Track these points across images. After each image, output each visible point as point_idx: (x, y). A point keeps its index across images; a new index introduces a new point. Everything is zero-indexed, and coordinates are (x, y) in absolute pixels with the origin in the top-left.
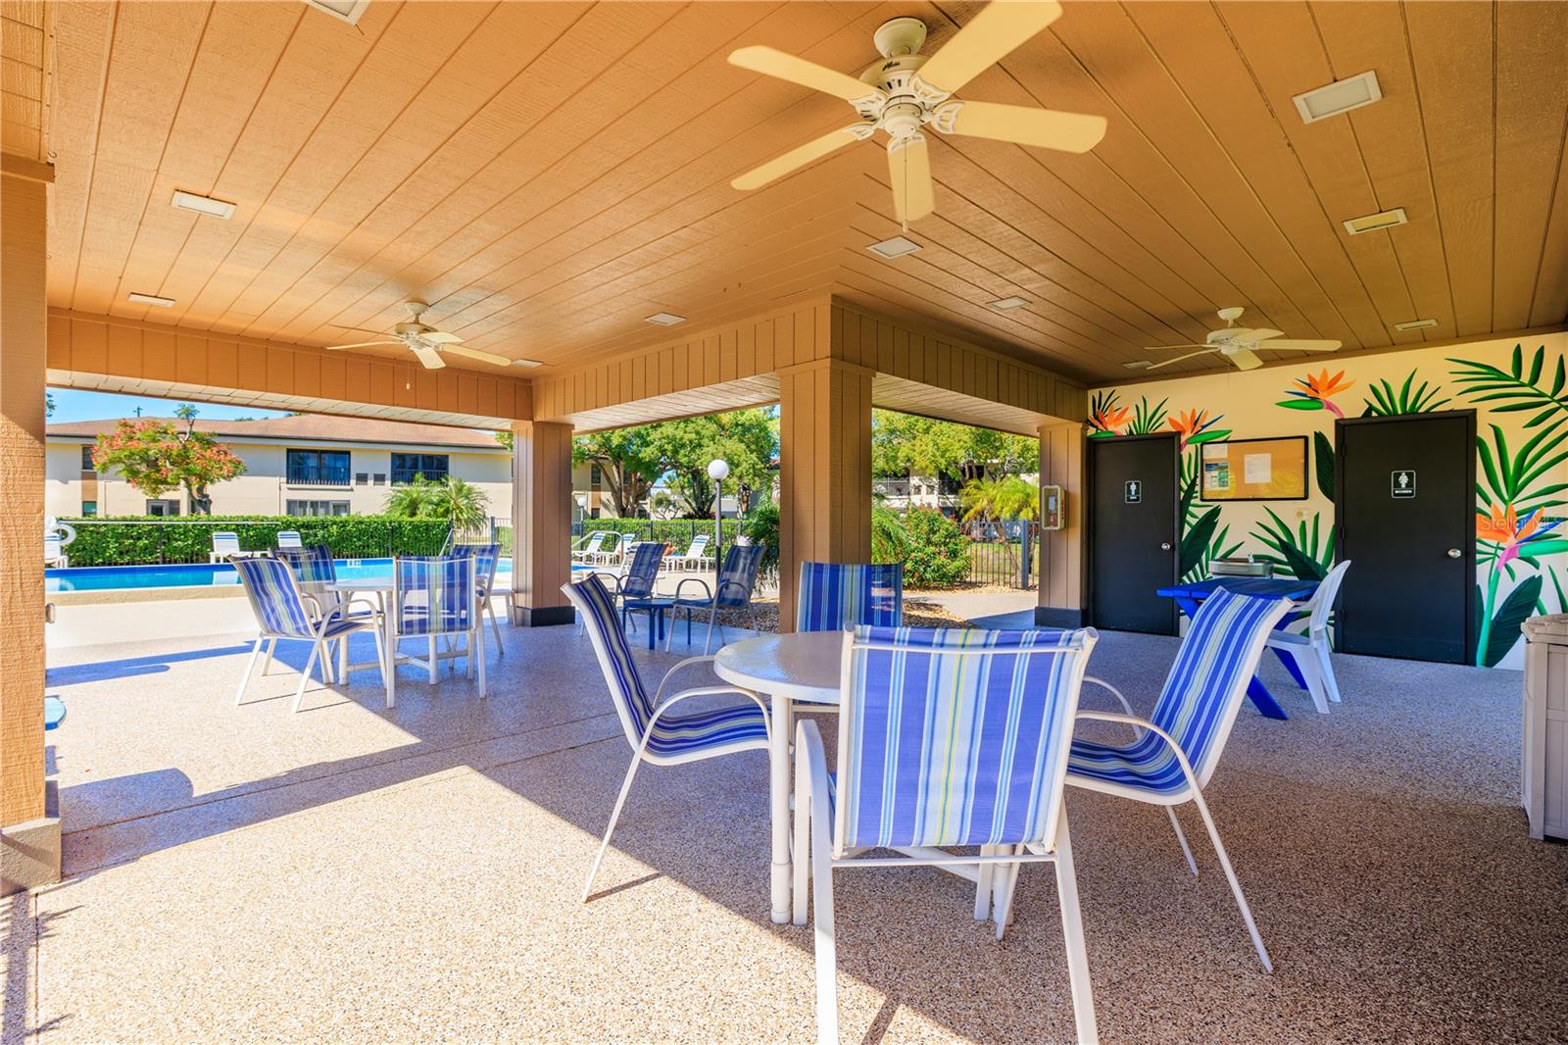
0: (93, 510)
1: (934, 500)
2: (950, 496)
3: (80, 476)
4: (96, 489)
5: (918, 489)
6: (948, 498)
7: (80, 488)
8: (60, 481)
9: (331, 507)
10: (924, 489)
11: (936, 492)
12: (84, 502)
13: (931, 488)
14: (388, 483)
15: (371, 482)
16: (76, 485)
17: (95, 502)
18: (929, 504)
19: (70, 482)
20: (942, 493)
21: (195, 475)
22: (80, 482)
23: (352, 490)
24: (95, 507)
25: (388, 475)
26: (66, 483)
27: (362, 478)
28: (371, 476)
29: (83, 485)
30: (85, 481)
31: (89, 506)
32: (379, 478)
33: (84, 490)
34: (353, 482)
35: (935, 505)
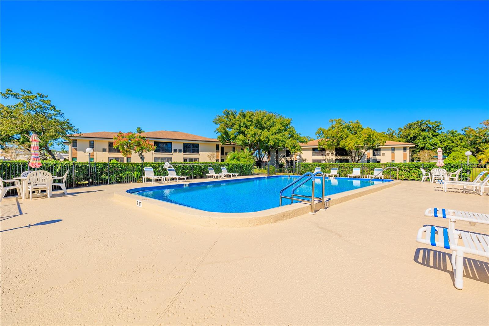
0: (93, 161)
1: (334, 157)
2: (339, 156)
5: (328, 154)
6: (338, 157)
9: (167, 159)
10: (330, 154)
11: (334, 155)
12: (90, 158)
13: (332, 154)
14: (182, 152)
15: (178, 152)
17: (93, 158)
18: (332, 159)
20: (336, 155)
23: (172, 154)
24: (93, 160)
25: (183, 150)
26: (84, 152)
27: (175, 151)
28: (178, 150)
32: (180, 151)
34: (173, 152)
35: (334, 159)
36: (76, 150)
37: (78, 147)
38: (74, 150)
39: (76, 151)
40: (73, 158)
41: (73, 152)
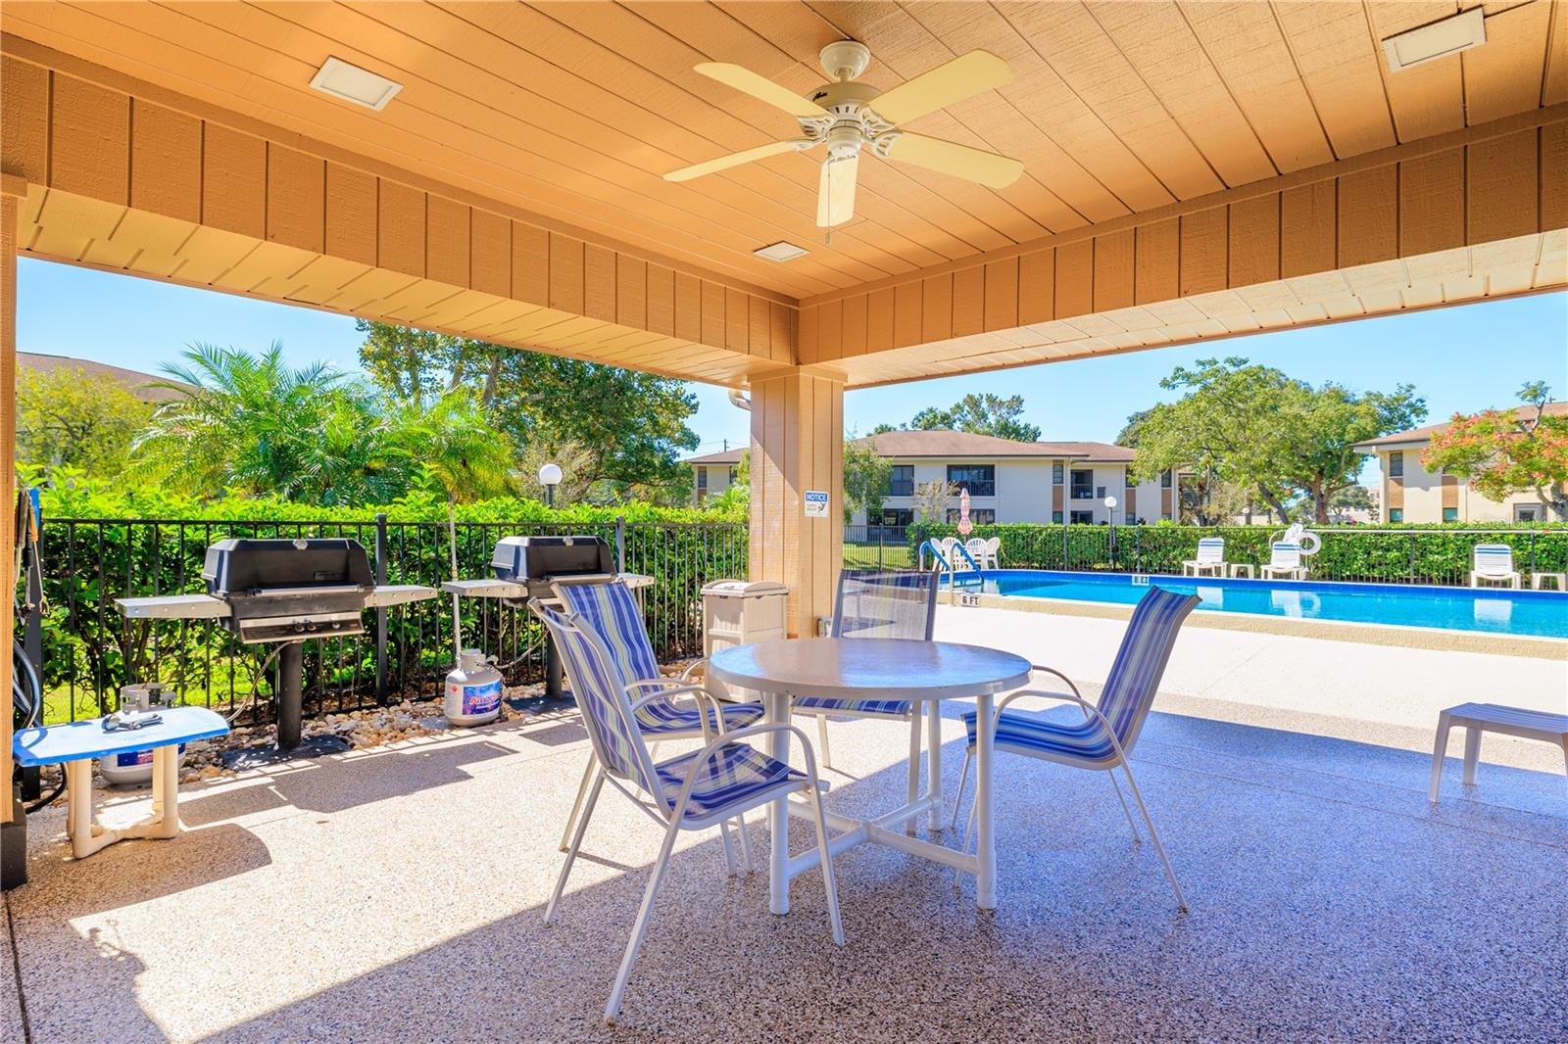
0: (1454, 517)
3: (1440, 481)
4: (1457, 494)
7: (1440, 493)
8: (1422, 488)
12: (1444, 509)
16: (1437, 491)
17: (1456, 509)
19: (1431, 488)
21: (1539, 469)
22: (1440, 488)
24: (1456, 514)
26: (1427, 490)
29: (1443, 491)
30: (1446, 487)
31: (1449, 512)
33: (1445, 496)
36: (1400, 483)
37: (1405, 477)
38: (1394, 487)
39: (1400, 488)
40: (1391, 510)
41: (1390, 490)
